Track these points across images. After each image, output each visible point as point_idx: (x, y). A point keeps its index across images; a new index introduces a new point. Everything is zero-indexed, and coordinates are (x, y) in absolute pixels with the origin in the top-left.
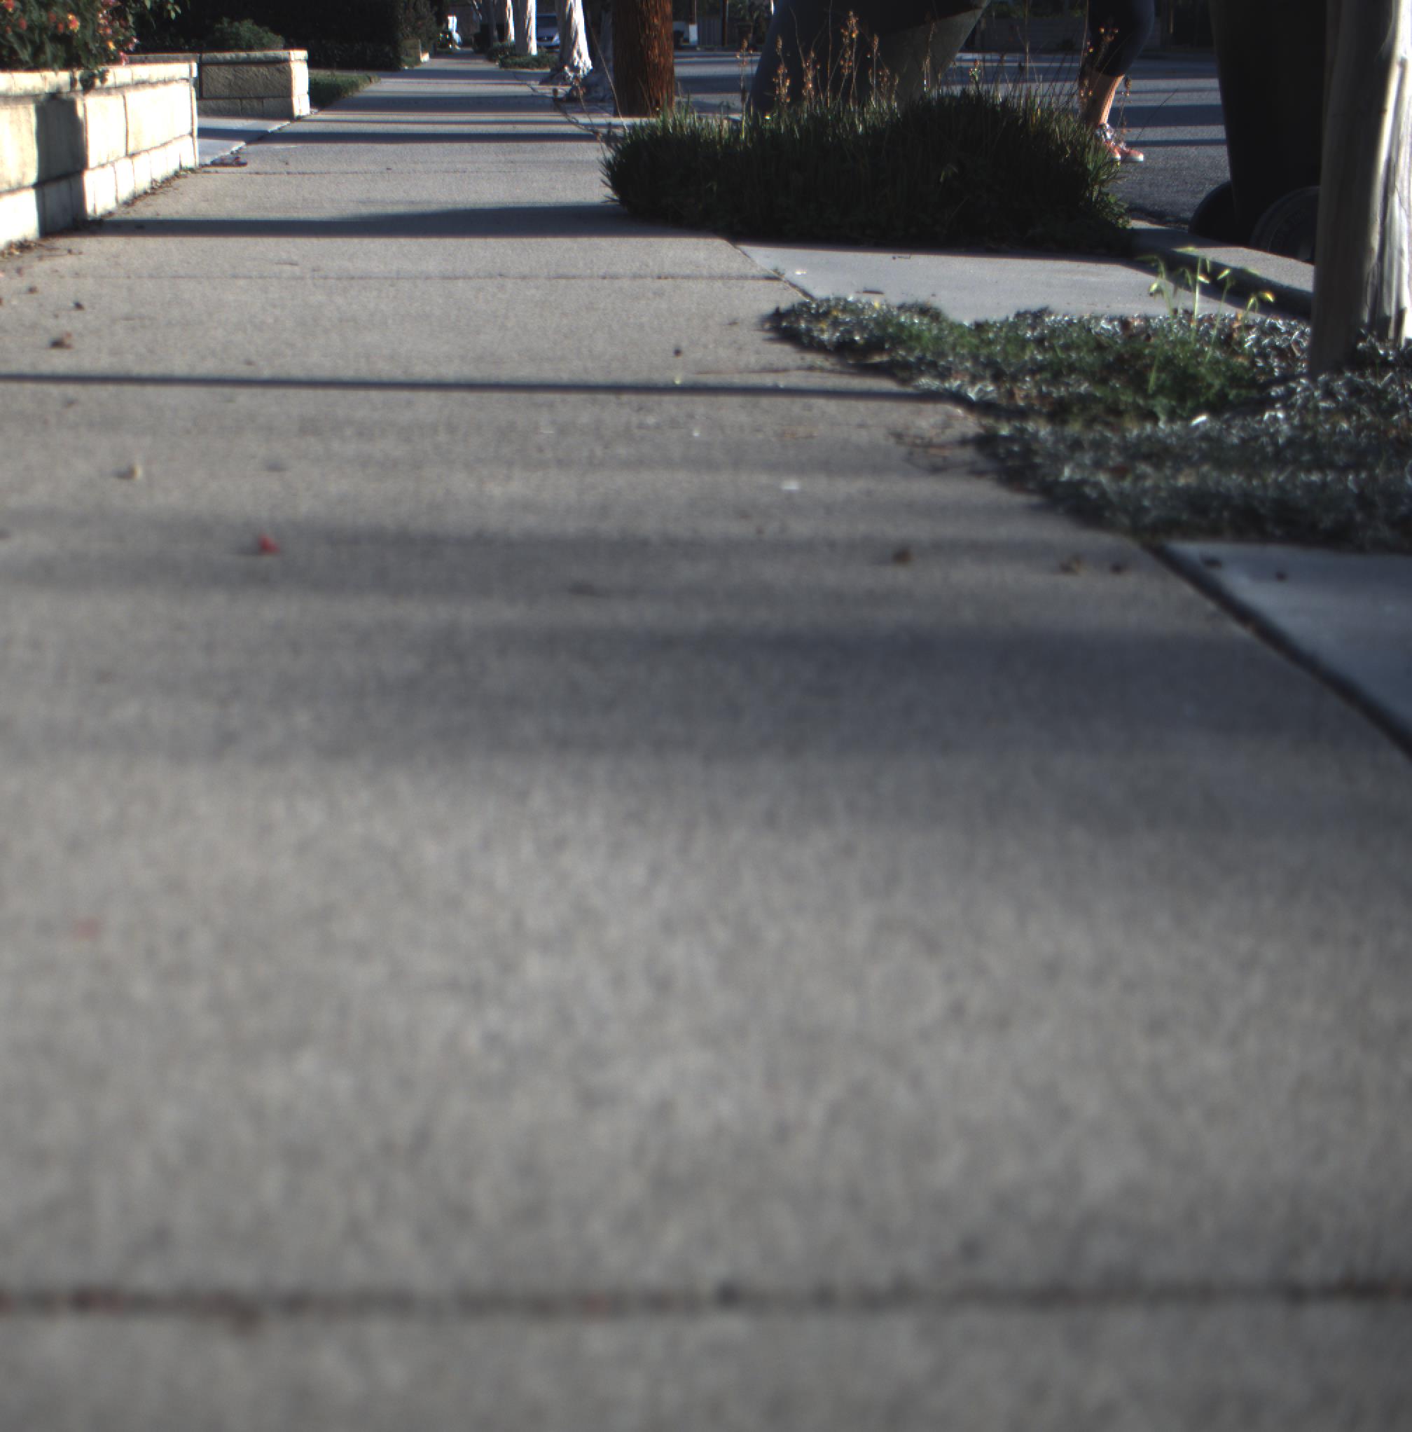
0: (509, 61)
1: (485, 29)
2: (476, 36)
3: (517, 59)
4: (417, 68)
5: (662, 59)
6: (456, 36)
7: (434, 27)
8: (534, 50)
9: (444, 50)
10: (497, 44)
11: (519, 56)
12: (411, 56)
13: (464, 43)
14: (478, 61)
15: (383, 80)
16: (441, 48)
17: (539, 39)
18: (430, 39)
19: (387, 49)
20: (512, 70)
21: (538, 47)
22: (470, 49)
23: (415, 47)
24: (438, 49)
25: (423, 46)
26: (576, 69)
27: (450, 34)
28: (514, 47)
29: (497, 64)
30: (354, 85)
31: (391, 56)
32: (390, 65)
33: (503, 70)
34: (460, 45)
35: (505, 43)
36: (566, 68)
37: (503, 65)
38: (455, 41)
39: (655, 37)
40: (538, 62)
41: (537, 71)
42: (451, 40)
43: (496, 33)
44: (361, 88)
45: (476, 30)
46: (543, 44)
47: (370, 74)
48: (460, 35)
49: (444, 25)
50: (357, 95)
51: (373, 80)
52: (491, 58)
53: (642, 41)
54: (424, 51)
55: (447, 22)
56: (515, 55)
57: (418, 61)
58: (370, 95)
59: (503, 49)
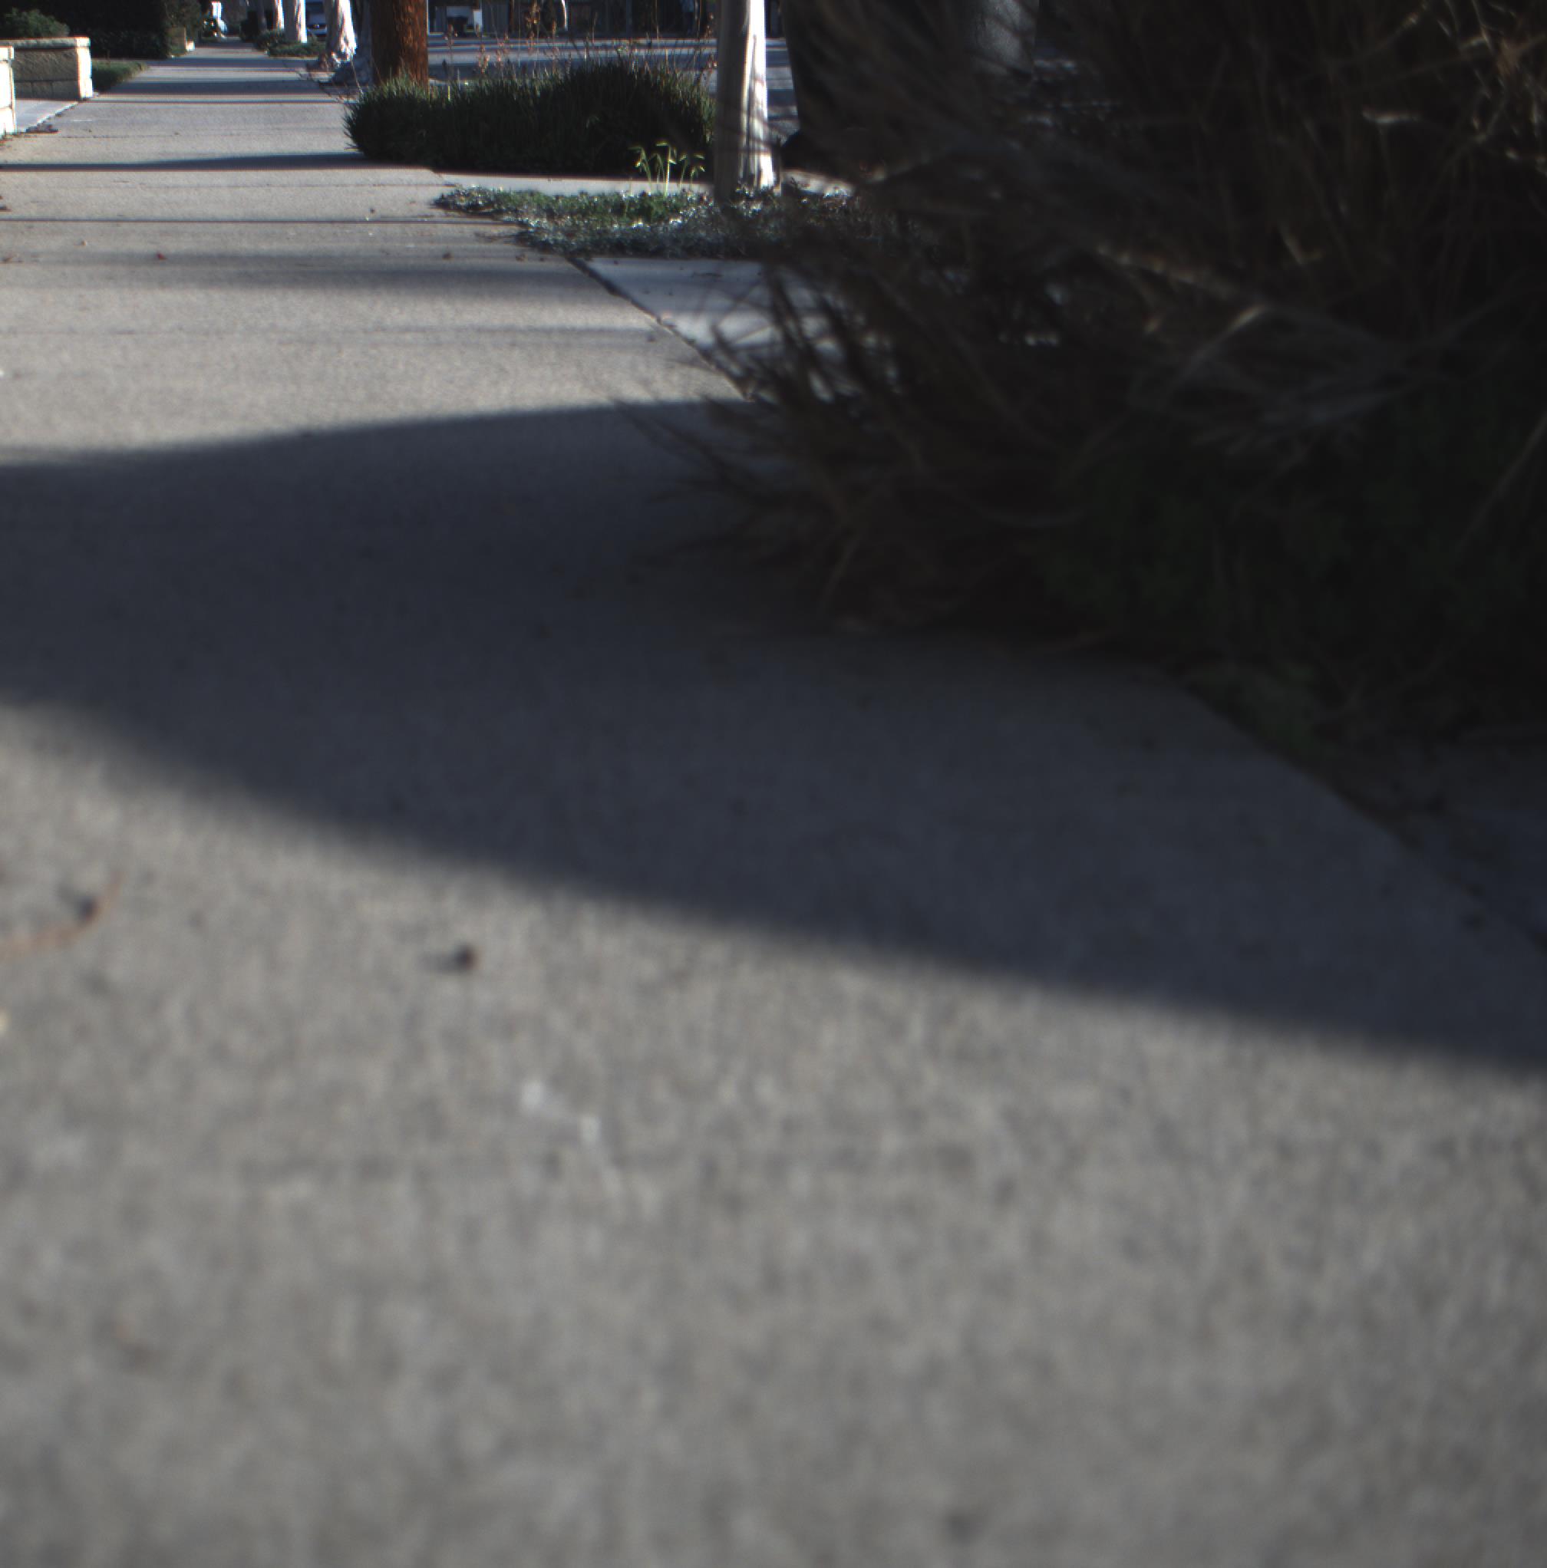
0: (278, 49)
1: (253, 16)
2: (243, 24)
3: (286, 47)
4: (183, 56)
5: (416, 44)
6: (221, 24)
7: (199, 15)
8: (303, 36)
9: (210, 38)
10: (266, 32)
11: (288, 44)
12: (176, 45)
13: (230, 31)
14: (246, 50)
15: (152, 68)
16: (206, 36)
17: (309, 26)
18: (195, 26)
19: (154, 37)
20: (282, 58)
21: (309, 34)
22: (237, 38)
23: (180, 36)
24: (203, 38)
25: (188, 34)
26: (342, 56)
27: (215, 21)
28: (283, 35)
29: (266, 52)
30: (127, 72)
31: (158, 43)
32: (158, 54)
33: (272, 58)
34: (225, 33)
35: (274, 30)
36: (334, 55)
37: (272, 53)
38: (220, 29)
39: (410, 24)
40: (307, 49)
41: (306, 59)
42: (216, 28)
43: (264, 20)
44: (133, 75)
45: (242, 17)
46: (314, 32)
47: (140, 62)
48: (225, 22)
49: (208, 12)
50: (130, 81)
51: (143, 68)
52: (259, 47)
53: (397, 28)
54: (190, 39)
55: (211, 8)
56: (285, 43)
57: (183, 50)
58: (143, 81)
59: (272, 37)
